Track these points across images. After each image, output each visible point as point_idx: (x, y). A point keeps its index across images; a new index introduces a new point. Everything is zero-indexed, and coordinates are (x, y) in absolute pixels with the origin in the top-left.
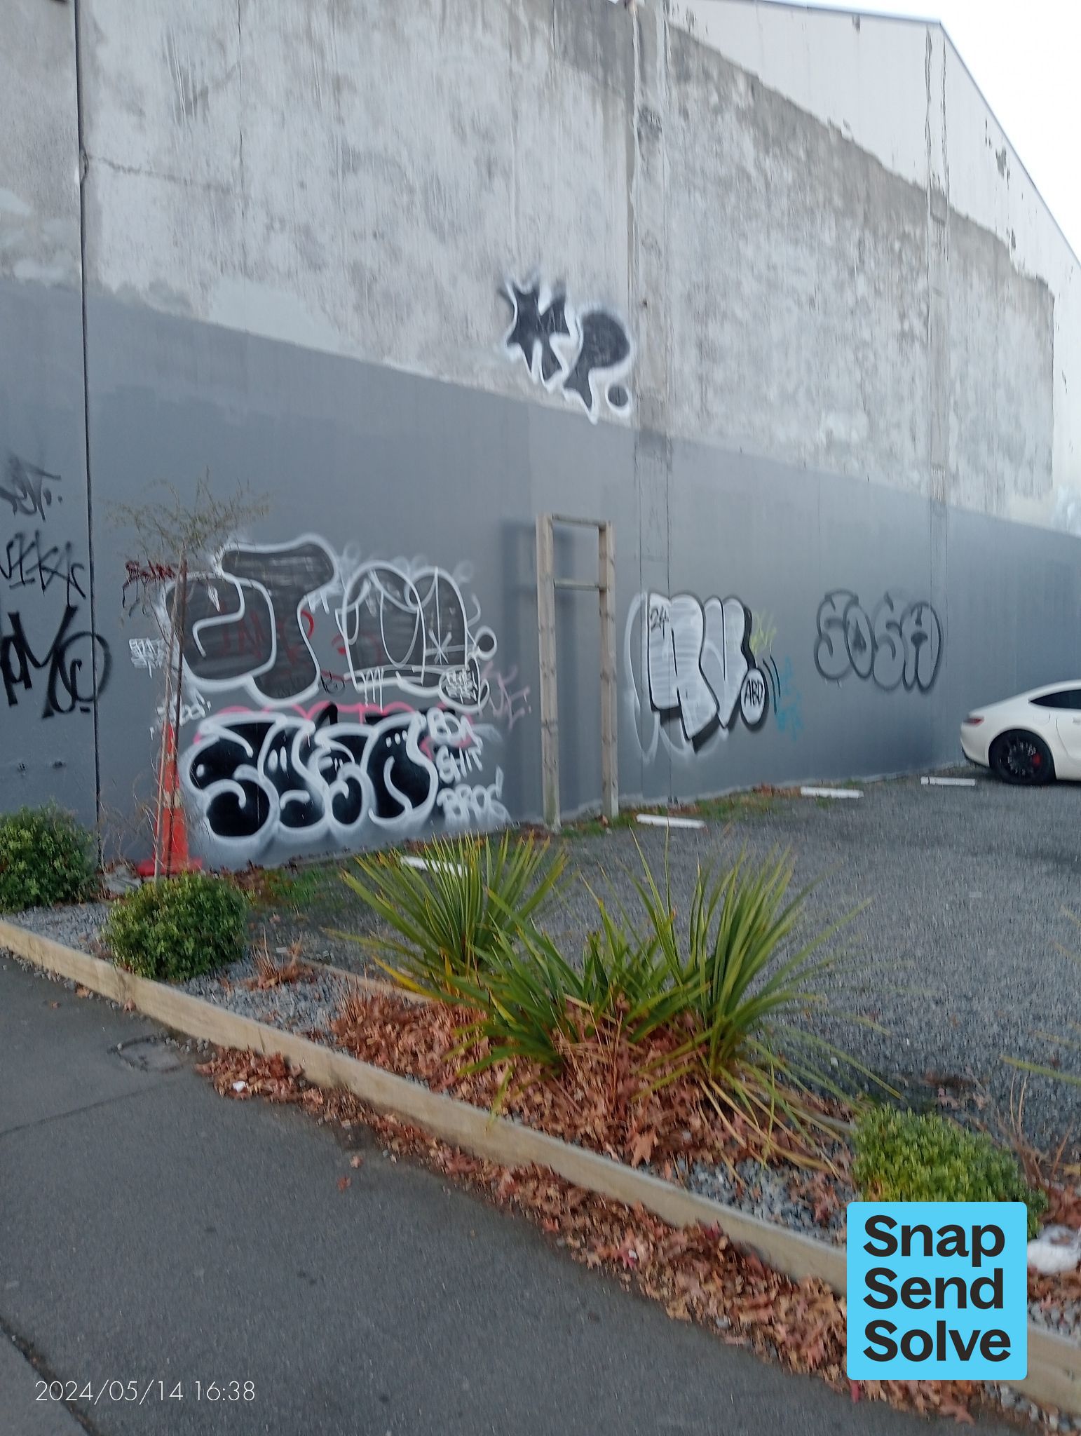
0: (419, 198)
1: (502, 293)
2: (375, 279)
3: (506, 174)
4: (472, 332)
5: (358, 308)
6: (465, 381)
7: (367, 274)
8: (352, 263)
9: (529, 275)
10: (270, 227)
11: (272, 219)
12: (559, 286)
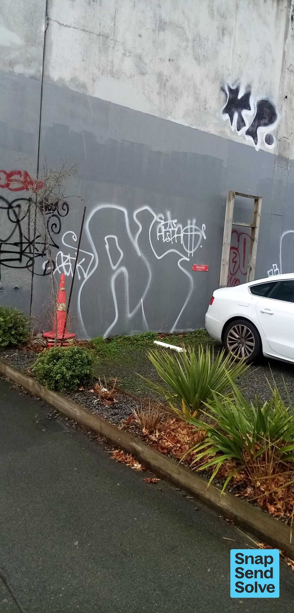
0: (190, 44)
1: (223, 90)
2: (167, 80)
3: (230, 34)
4: (208, 106)
5: (159, 93)
6: (202, 129)
7: (165, 78)
8: (158, 73)
9: (236, 82)
10: (124, 55)
11: (126, 51)
12: (249, 87)
